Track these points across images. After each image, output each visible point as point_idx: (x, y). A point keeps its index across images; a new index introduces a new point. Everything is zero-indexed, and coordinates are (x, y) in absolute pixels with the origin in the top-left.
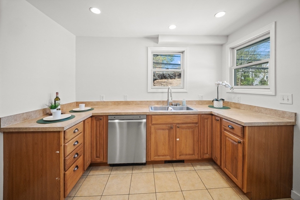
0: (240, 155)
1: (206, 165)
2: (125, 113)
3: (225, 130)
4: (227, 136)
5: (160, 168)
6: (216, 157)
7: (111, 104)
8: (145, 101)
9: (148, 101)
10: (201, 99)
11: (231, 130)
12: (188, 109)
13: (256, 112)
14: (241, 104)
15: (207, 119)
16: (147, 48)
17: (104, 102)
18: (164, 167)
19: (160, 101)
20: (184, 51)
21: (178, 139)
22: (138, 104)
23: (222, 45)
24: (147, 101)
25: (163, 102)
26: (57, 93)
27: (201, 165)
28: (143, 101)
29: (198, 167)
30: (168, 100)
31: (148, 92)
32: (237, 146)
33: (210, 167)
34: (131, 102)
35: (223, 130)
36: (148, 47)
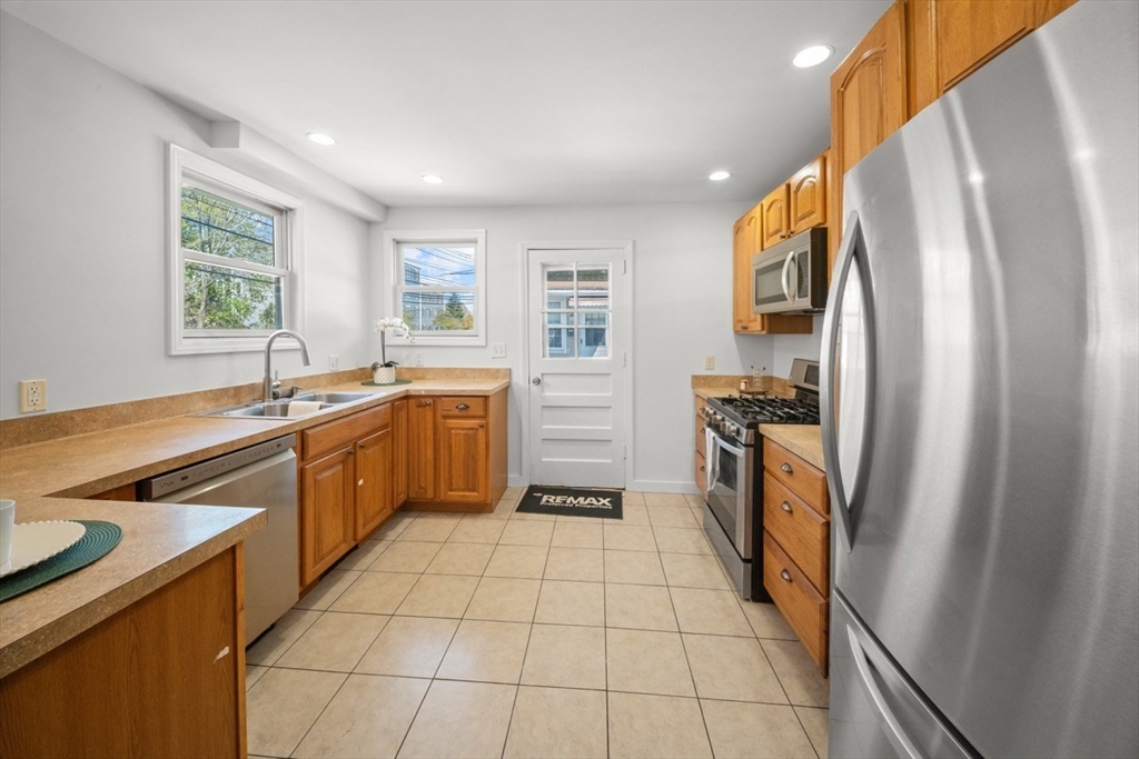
1: (398, 523)
3: (445, 417)
4: (452, 429)
5: (323, 598)
6: (420, 488)
8: (160, 400)
10: (335, 369)
11: (463, 413)
12: (332, 399)
13: (458, 377)
14: (426, 369)
15: (401, 409)
18: (330, 586)
19: (224, 391)
20: (291, 210)
21: (361, 482)
23: (368, 223)
27: (392, 529)
28: (152, 401)
29: (392, 535)
30: (268, 379)
33: (407, 521)
35: (440, 420)
36: (172, 146)
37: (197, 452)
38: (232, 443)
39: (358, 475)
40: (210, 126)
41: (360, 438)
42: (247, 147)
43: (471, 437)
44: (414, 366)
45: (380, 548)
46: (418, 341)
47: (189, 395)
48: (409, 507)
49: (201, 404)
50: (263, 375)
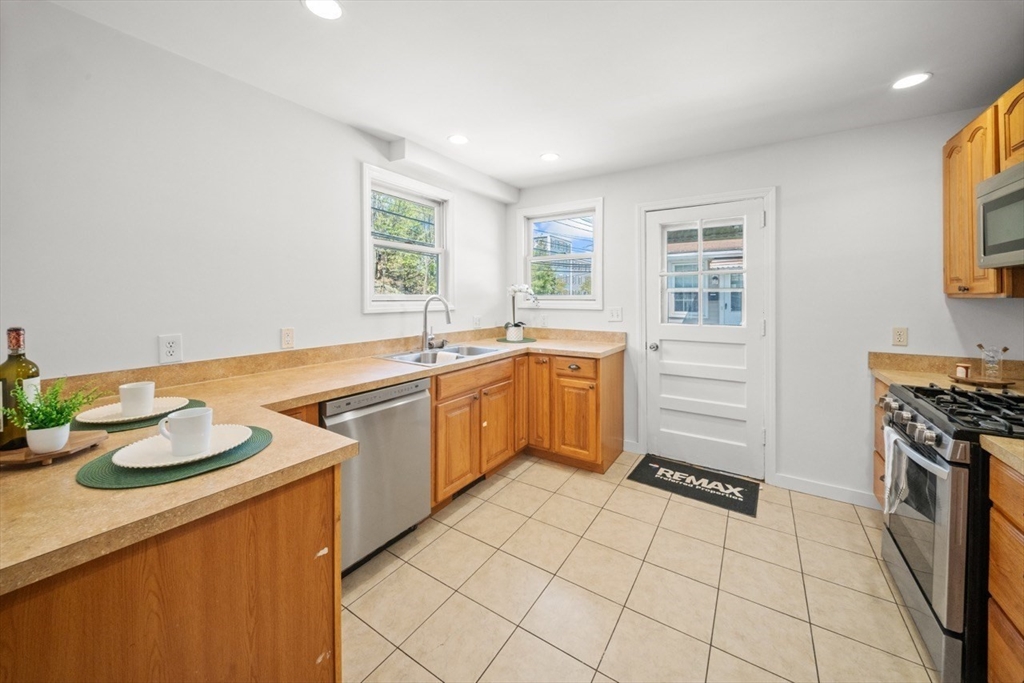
0: (592, 407)
1: (520, 464)
2: (378, 382)
3: (559, 375)
4: (565, 387)
6: (538, 437)
7: (221, 372)
8: (357, 345)
9: (367, 343)
10: (477, 327)
11: (575, 373)
12: (471, 352)
13: (576, 339)
14: (549, 330)
15: (522, 364)
16: (361, 165)
17: (184, 366)
18: (459, 507)
19: (398, 340)
20: (446, 201)
21: (485, 424)
22: (336, 358)
23: (506, 205)
24: (364, 344)
25: (406, 343)
26: (15, 333)
27: (514, 468)
28: (352, 345)
29: (513, 474)
30: (425, 333)
31: (366, 312)
32: (586, 396)
33: (527, 464)
34: (310, 354)
35: (555, 377)
36: (365, 165)
37: (358, 386)
38: (383, 381)
39: (483, 418)
40: (387, 145)
41: (485, 386)
42: (411, 157)
43: (581, 398)
44: (539, 327)
45: (501, 483)
46: (543, 304)
47: (375, 342)
48: (528, 452)
49: (382, 349)
50: (422, 330)
